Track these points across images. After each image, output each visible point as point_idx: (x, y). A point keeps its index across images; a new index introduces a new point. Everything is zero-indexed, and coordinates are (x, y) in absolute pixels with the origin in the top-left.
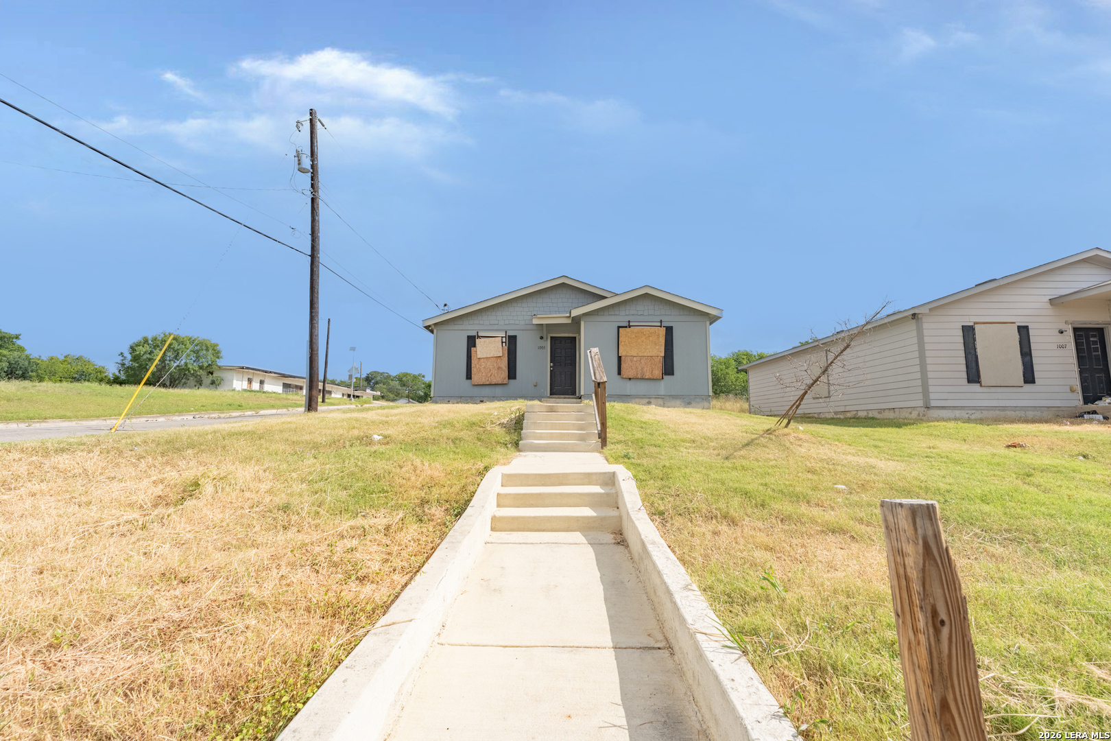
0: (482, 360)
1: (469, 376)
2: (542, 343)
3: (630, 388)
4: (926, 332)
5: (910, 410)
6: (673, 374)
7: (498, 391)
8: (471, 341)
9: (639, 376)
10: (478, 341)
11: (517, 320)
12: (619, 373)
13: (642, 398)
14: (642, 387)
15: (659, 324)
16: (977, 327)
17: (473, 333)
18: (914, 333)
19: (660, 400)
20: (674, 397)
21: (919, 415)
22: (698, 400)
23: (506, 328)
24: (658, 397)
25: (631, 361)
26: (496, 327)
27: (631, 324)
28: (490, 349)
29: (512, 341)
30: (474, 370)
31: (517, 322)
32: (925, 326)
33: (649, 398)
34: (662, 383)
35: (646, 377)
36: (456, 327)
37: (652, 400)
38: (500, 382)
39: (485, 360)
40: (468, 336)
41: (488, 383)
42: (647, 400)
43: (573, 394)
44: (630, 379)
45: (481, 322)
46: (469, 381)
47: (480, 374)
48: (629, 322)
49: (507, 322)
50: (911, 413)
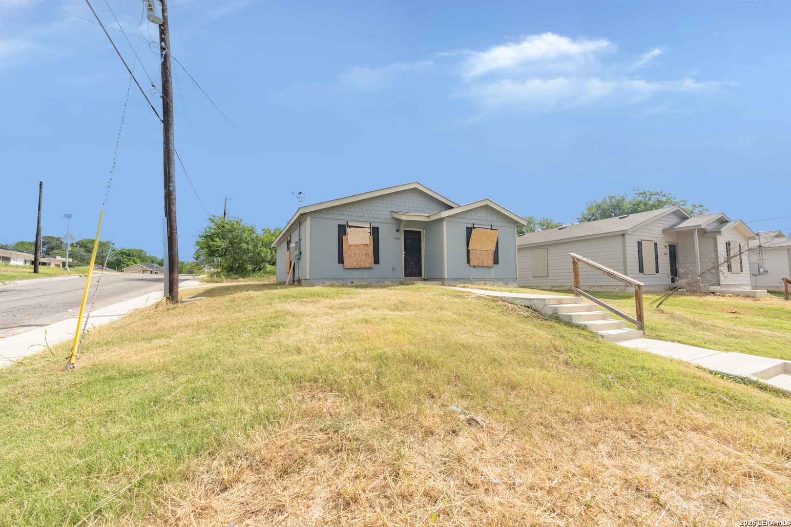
0: (353, 247)
1: (341, 260)
2: (397, 234)
3: (475, 273)
4: (627, 244)
5: (614, 287)
6: (498, 264)
7: (365, 274)
8: (342, 230)
9: (481, 265)
10: (349, 230)
11: (380, 215)
12: (468, 262)
13: (481, 280)
14: (481, 273)
15: (490, 228)
16: (643, 242)
17: (343, 223)
18: (621, 244)
19: (491, 282)
20: (499, 279)
21: (621, 290)
22: (511, 281)
23: (371, 220)
24: (491, 280)
25: (476, 254)
26: (362, 219)
27: (475, 226)
28: (358, 237)
29: (375, 232)
30: (345, 256)
31: (379, 216)
32: (627, 240)
33: (486, 280)
34: (492, 270)
35: (485, 266)
36: (328, 216)
37: (487, 282)
38: (368, 266)
39: (355, 247)
40: (339, 225)
41: (358, 267)
42: (484, 282)
43: (419, 276)
44: (475, 266)
45: (350, 213)
46: (341, 265)
47: (351, 259)
48: (473, 224)
49: (371, 215)
50: (614, 289)
